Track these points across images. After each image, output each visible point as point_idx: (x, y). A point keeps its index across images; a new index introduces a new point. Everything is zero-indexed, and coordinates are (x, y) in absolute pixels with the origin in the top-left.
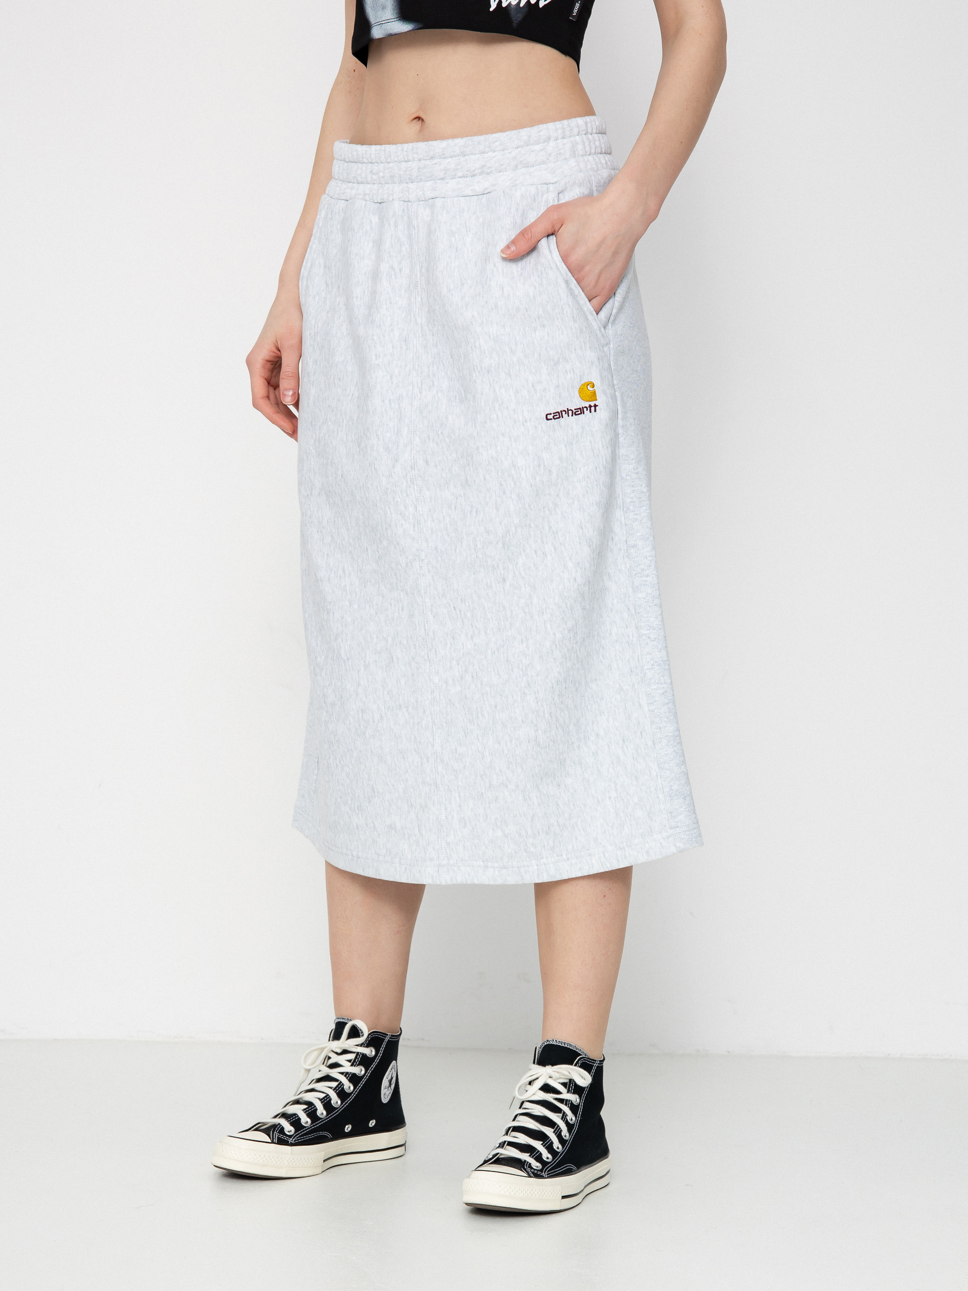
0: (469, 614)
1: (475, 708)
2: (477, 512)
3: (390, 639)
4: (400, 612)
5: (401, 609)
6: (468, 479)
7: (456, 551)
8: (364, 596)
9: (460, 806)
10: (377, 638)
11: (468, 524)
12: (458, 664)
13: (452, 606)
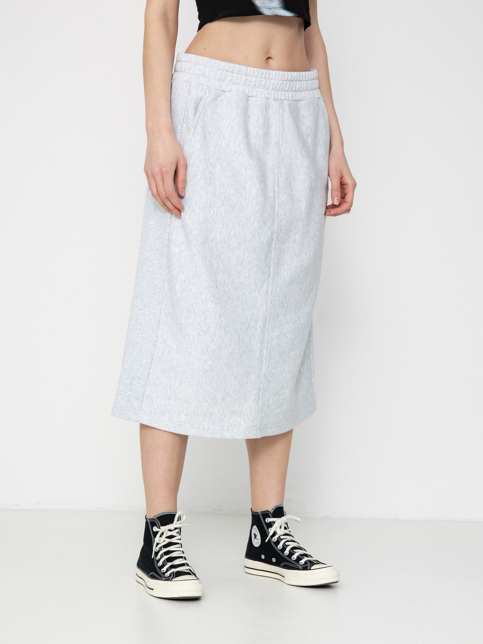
0: (286, 305)
1: (283, 351)
2: (297, 256)
3: (249, 317)
4: (255, 304)
5: (255, 302)
6: (296, 239)
7: (287, 274)
8: (235, 295)
9: (268, 398)
10: (242, 316)
11: (293, 262)
12: (278, 329)
13: (281, 301)
